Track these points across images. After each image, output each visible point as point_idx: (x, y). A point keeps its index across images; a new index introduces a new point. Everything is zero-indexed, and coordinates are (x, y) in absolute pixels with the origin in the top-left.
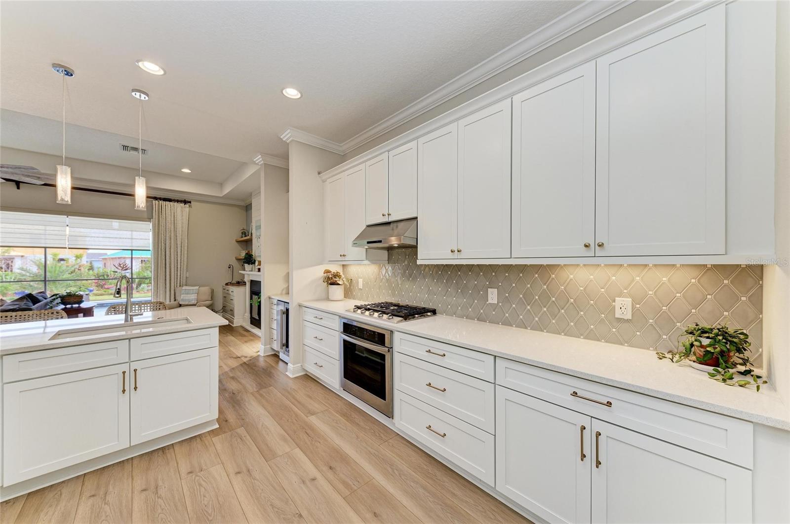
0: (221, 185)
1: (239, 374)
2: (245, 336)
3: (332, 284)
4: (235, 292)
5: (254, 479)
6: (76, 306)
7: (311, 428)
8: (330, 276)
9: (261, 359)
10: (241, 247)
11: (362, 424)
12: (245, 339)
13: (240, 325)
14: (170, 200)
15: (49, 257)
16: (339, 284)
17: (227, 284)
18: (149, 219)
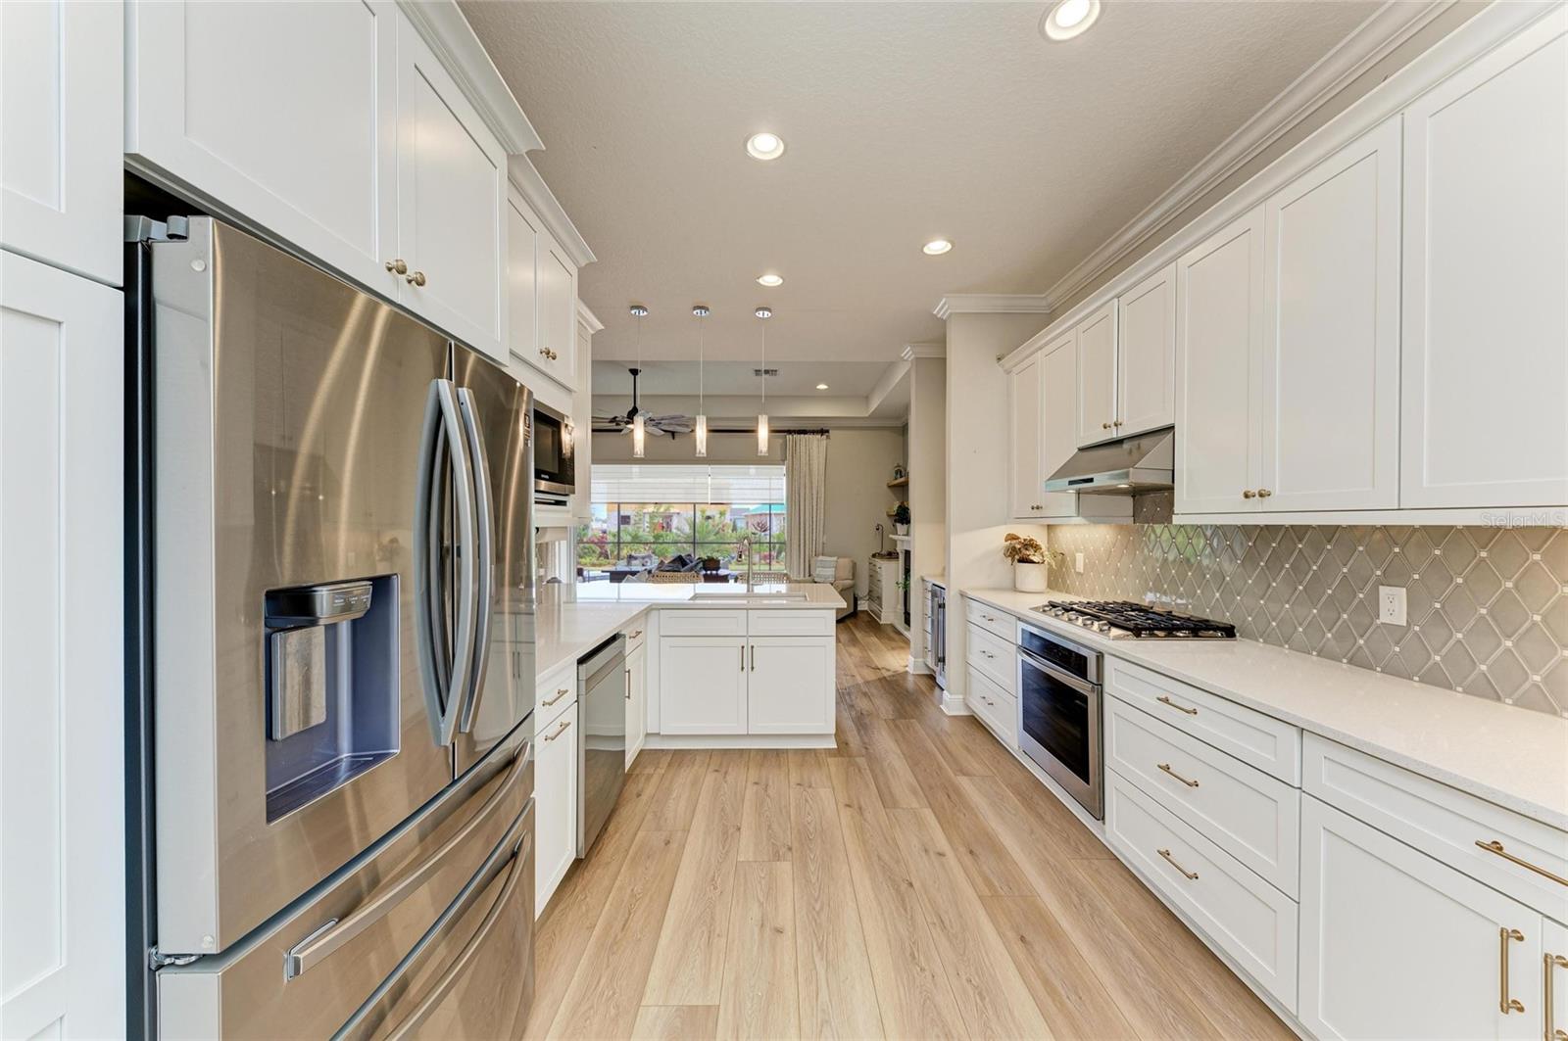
0: (867, 399)
1: (874, 691)
2: (894, 640)
3: (1022, 561)
4: (883, 569)
5: (865, 820)
6: (714, 572)
7: (957, 790)
8: (1018, 546)
9: (910, 679)
10: (895, 494)
11: (1048, 818)
12: (894, 644)
13: (889, 623)
14: (804, 432)
15: (698, 514)
16: (1032, 562)
17: (874, 556)
18: (783, 461)
